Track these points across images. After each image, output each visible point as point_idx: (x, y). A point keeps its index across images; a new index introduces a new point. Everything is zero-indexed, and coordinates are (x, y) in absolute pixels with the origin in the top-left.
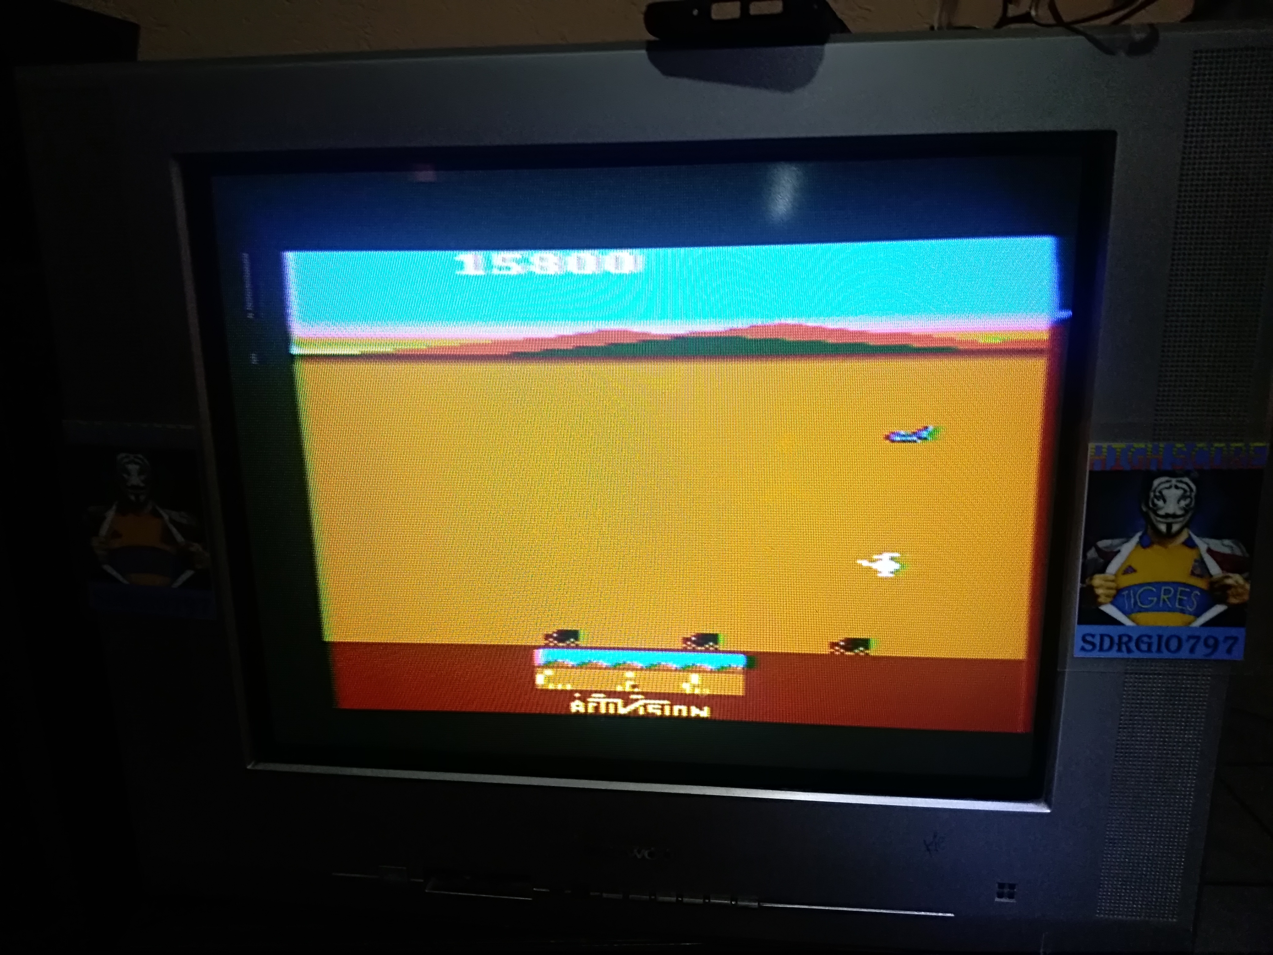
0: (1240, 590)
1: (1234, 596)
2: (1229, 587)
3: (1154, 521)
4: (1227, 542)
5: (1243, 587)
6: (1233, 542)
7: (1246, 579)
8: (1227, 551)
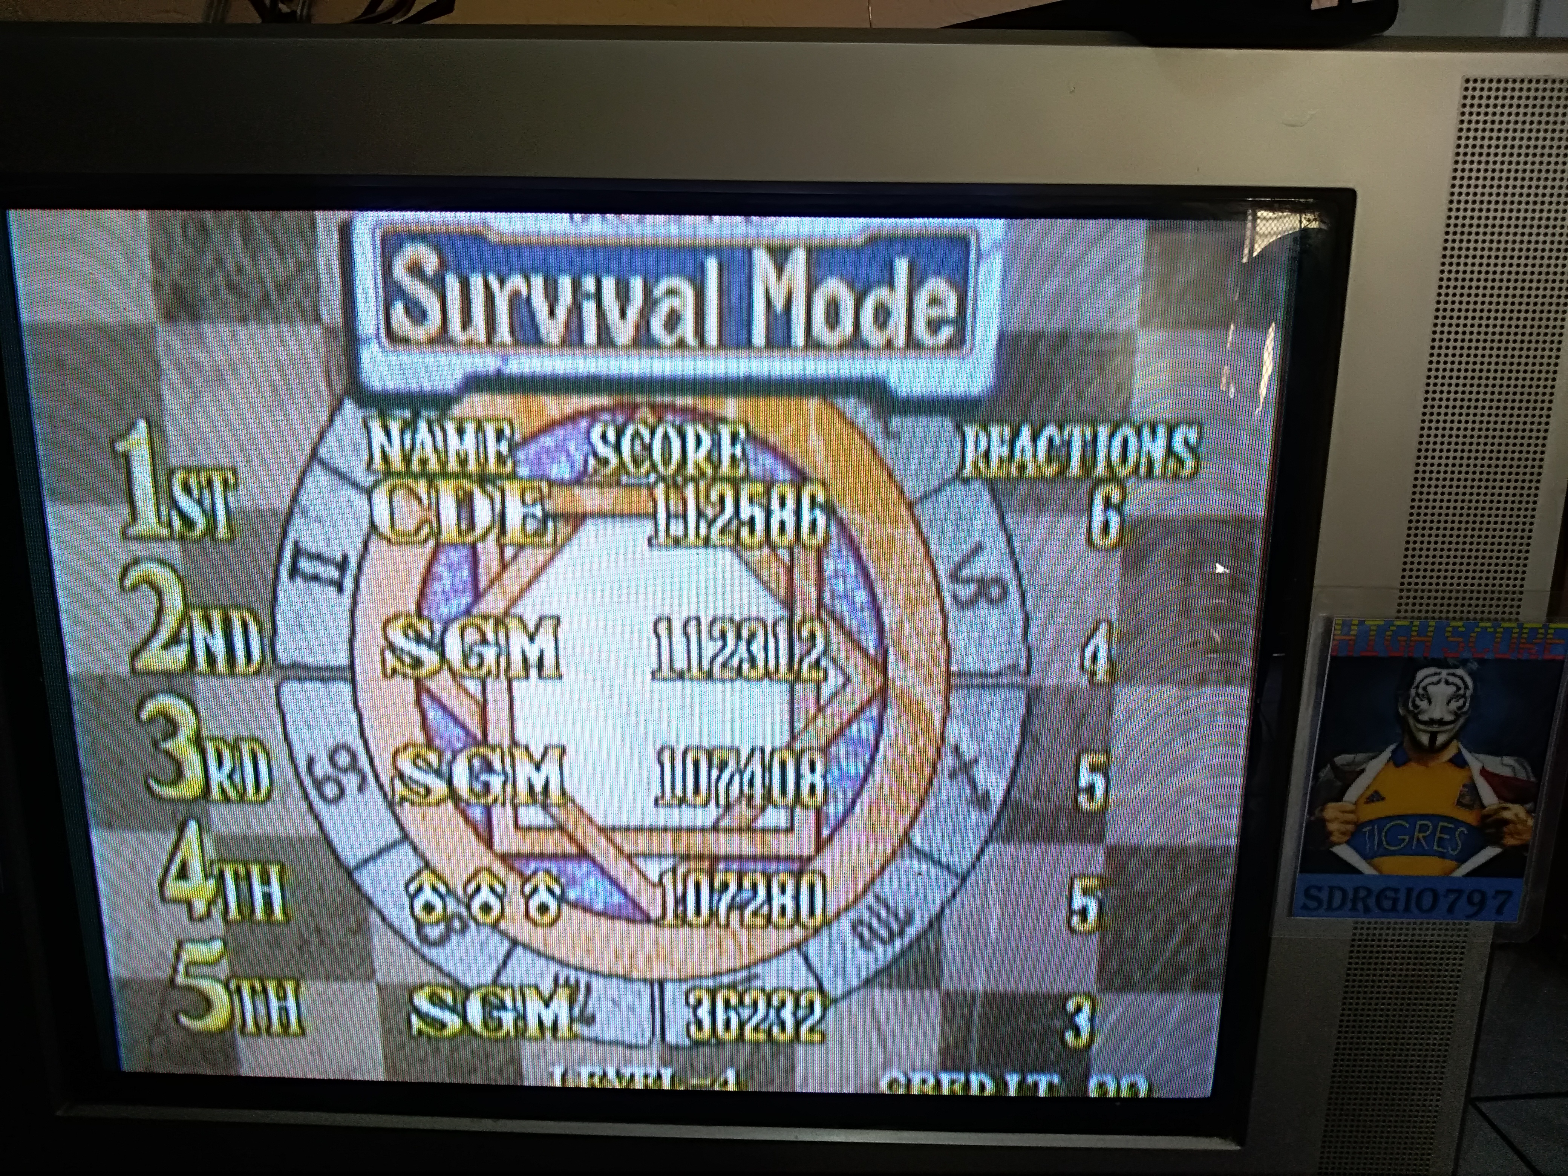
0: (1520, 827)
1: (1511, 835)
2: (1506, 822)
3: (1414, 731)
4: (1508, 760)
5: (1524, 822)
6: (1517, 761)
7: (1529, 812)
8: (1506, 772)
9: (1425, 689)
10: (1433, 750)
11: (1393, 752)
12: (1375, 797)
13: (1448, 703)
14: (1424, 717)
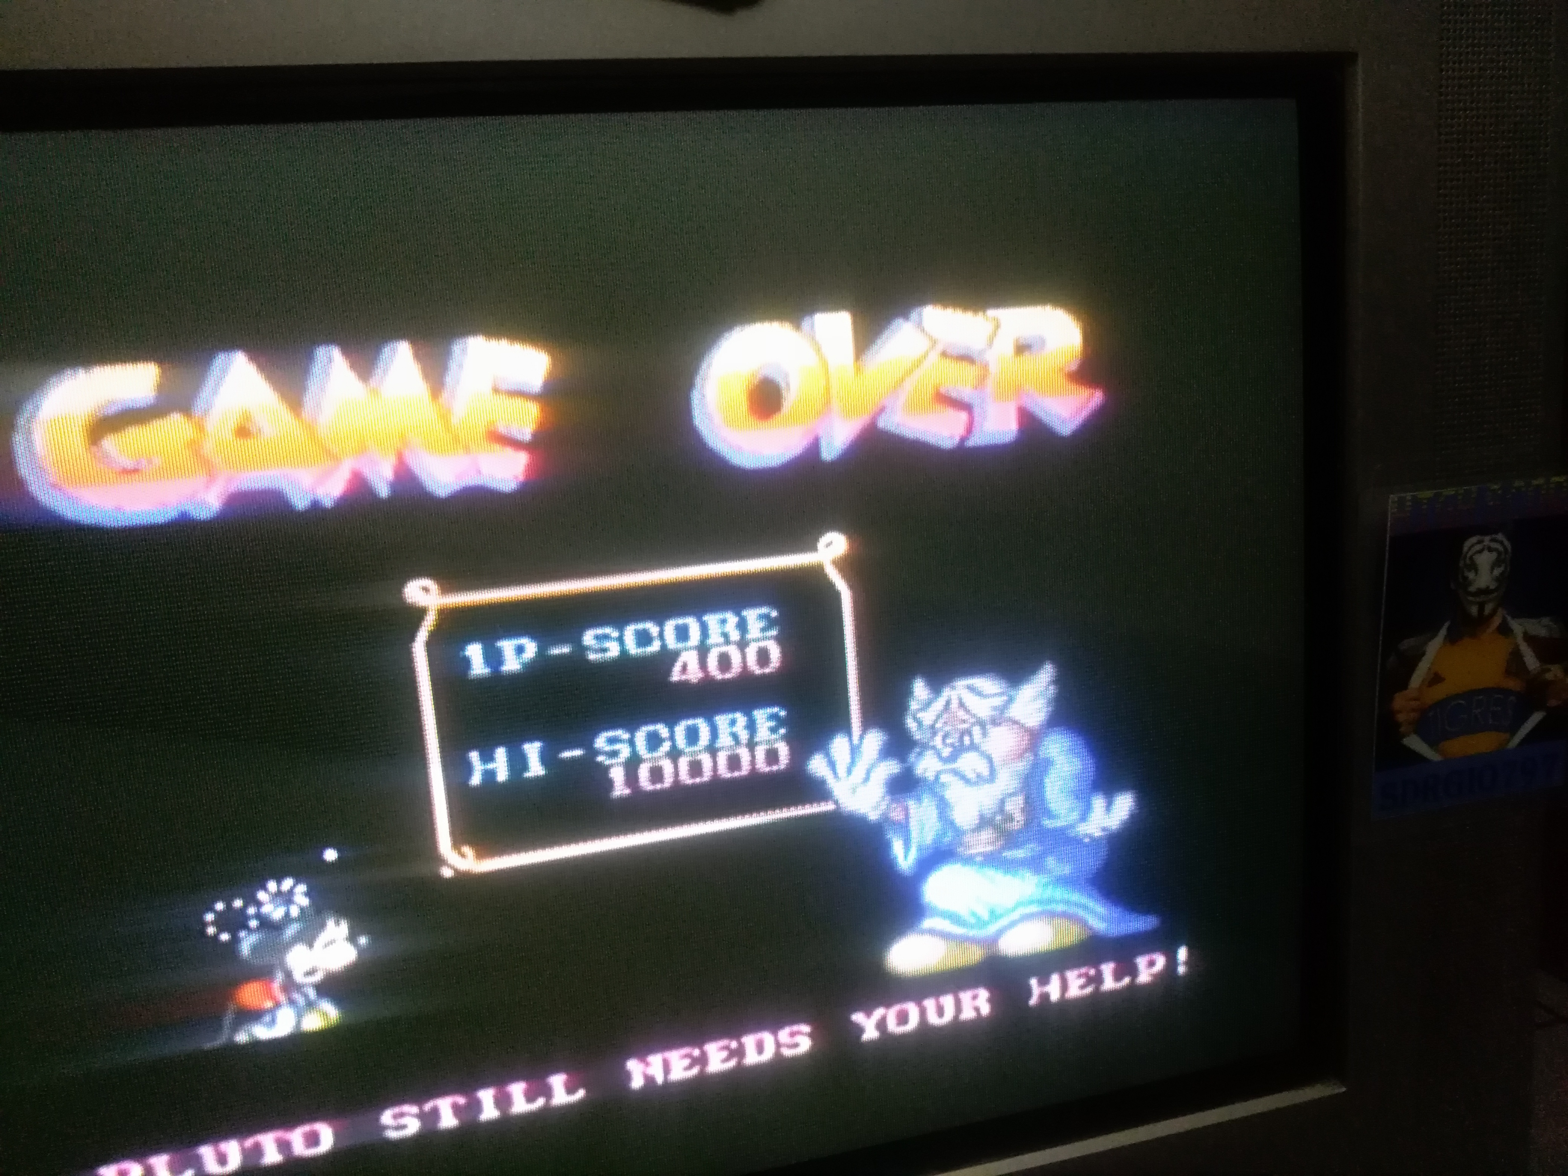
9: (1471, 558)
10: (1482, 621)
11: (1449, 629)
12: (1436, 679)
13: (1492, 569)
14: (1472, 589)
